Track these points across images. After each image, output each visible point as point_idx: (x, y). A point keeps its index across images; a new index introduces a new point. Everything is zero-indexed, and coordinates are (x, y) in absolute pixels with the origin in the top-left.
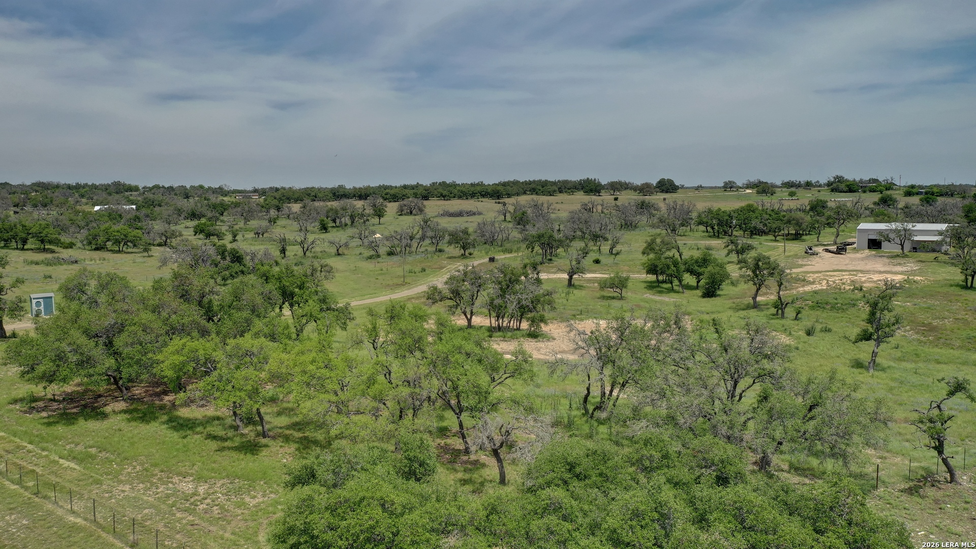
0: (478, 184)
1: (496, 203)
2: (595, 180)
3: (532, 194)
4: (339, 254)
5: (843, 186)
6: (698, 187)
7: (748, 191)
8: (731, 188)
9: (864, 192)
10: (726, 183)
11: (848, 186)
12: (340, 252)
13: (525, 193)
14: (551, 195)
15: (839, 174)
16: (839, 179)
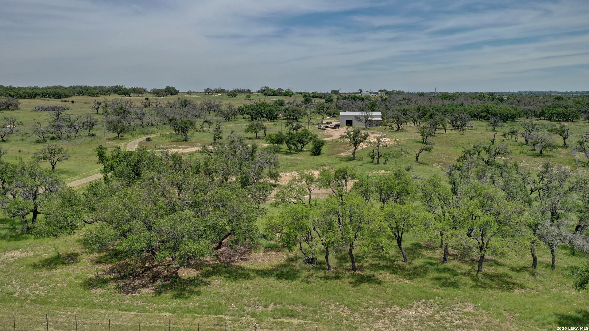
0: (34, 88)
1: (62, 101)
2: (122, 86)
3: (80, 95)
4: (4, 141)
5: (270, 92)
6: (189, 92)
7: (219, 95)
8: (209, 93)
9: (282, 96)
10: (206, 90)
11: (273, 92)
12: (5, 139)
13: (74, 94)
14: (94, 96)
15: (267, 86)
16: (267, 89)
